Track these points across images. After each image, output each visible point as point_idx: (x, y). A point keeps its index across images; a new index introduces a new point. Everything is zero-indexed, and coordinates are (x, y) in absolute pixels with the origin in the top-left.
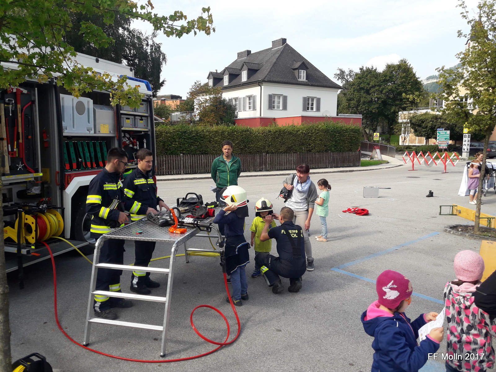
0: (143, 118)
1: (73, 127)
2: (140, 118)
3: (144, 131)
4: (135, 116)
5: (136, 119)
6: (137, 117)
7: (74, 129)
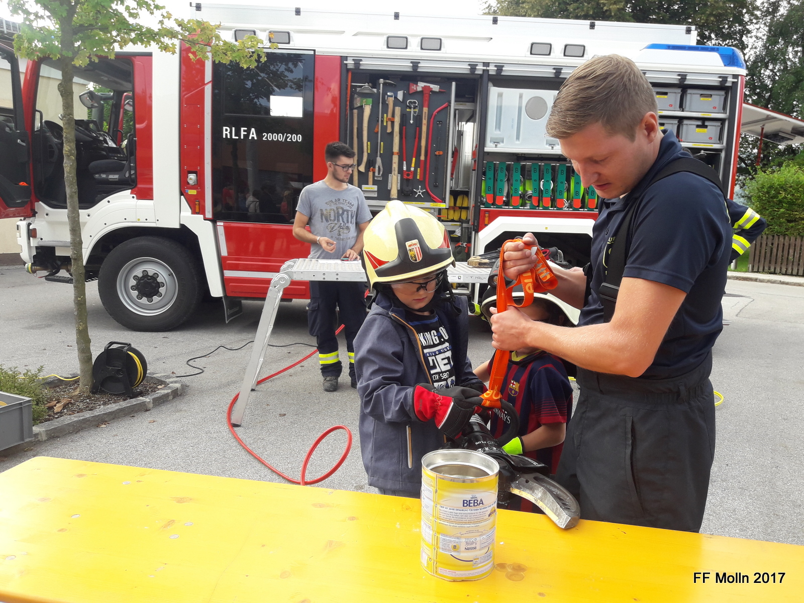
0: (707, 123)
1: (518, 138)
2: (699, 123)
3: (705, 149)
4: (681, 119)
5: (685, 127)
6: (685, 122)
7: (517, 142)
